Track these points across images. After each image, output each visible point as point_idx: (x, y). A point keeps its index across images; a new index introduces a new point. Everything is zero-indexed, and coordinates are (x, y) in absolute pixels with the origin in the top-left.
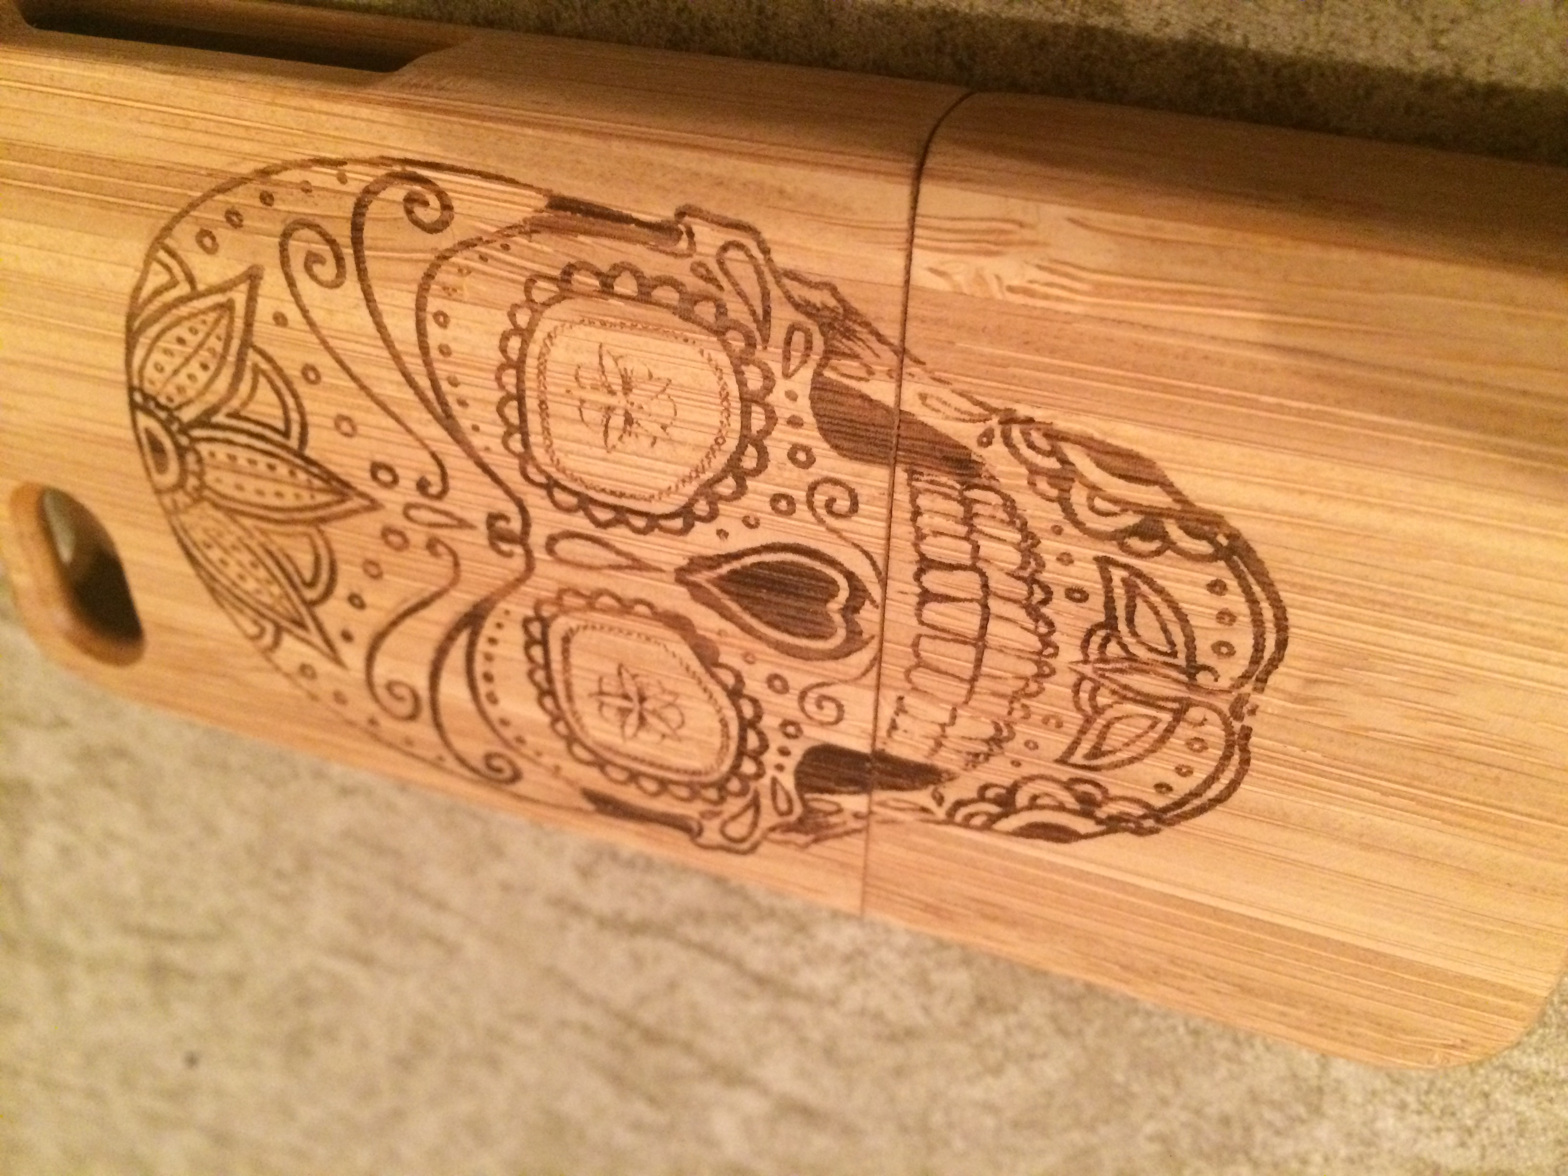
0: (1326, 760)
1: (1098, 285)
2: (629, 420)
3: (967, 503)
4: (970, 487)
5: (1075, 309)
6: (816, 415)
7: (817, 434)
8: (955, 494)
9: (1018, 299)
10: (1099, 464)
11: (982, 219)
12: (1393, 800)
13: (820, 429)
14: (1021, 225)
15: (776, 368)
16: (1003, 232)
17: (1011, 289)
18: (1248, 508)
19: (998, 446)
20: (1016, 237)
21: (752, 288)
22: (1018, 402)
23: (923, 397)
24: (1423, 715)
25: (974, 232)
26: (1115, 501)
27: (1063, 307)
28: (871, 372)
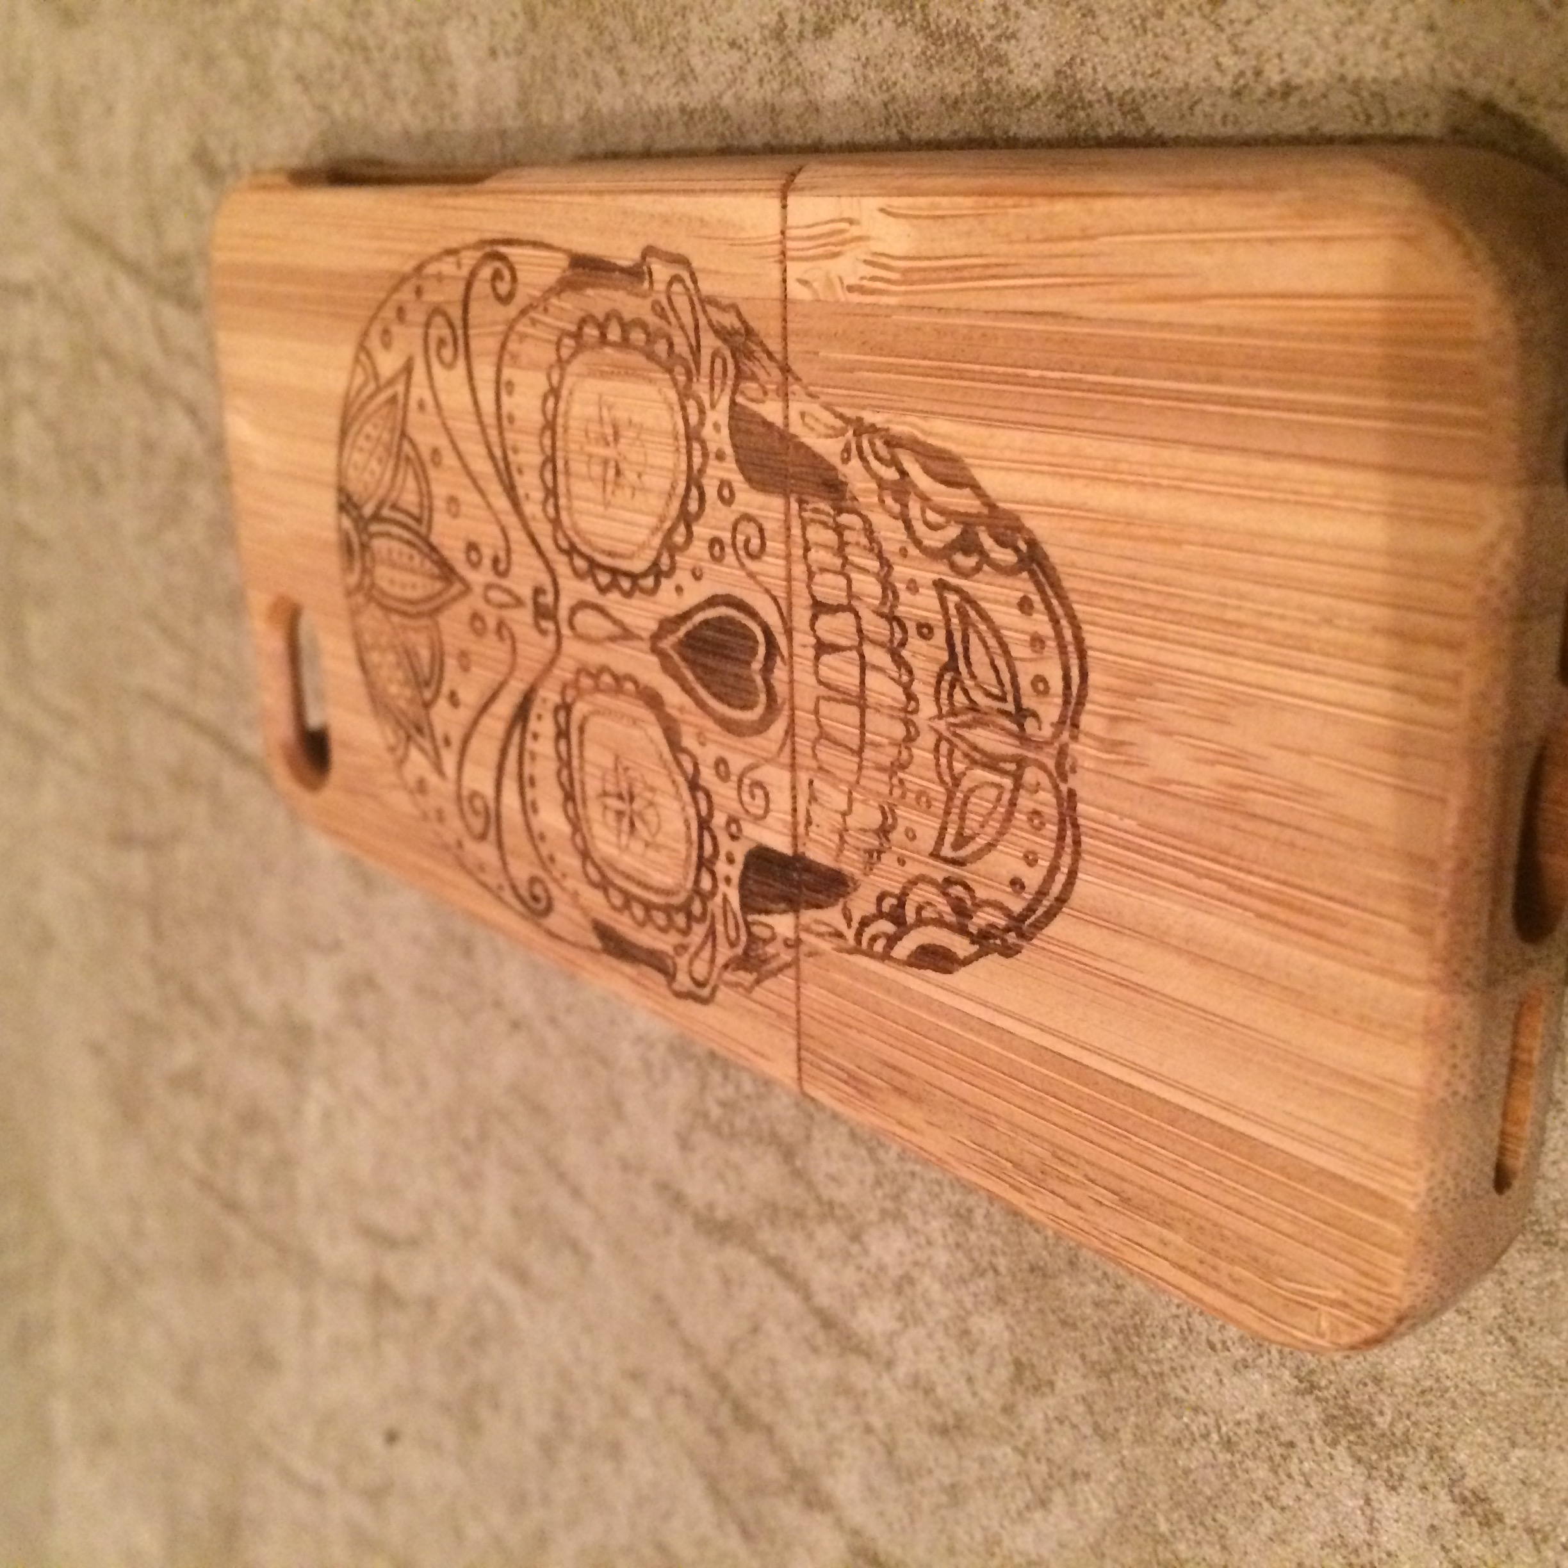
0: (1142, 831)
1: (905, 271)
2: (618, 472)
3: (839, 530)
4: (840, 511)
5: (892, 301)
6: (734, 446)
7: (734, 466)
8: (830, 521)
9: (855, 298)
10: (927, 471)
11: (827, 223)
12: (1206, 884)
13: (738, 461)
14: (851, 222)
15: (706, 398)
16: (841, 231)
17: (850, 289)
18: (1036, 503)
19: (855, 462)
20: (847, 236)
21: (688, 320)
22: (864, 408)
23: (803, 415)
24: (1211, 756)
25: (822, 236)
26: (941, 512)
27: (885, 300)
28: (765, 393)
